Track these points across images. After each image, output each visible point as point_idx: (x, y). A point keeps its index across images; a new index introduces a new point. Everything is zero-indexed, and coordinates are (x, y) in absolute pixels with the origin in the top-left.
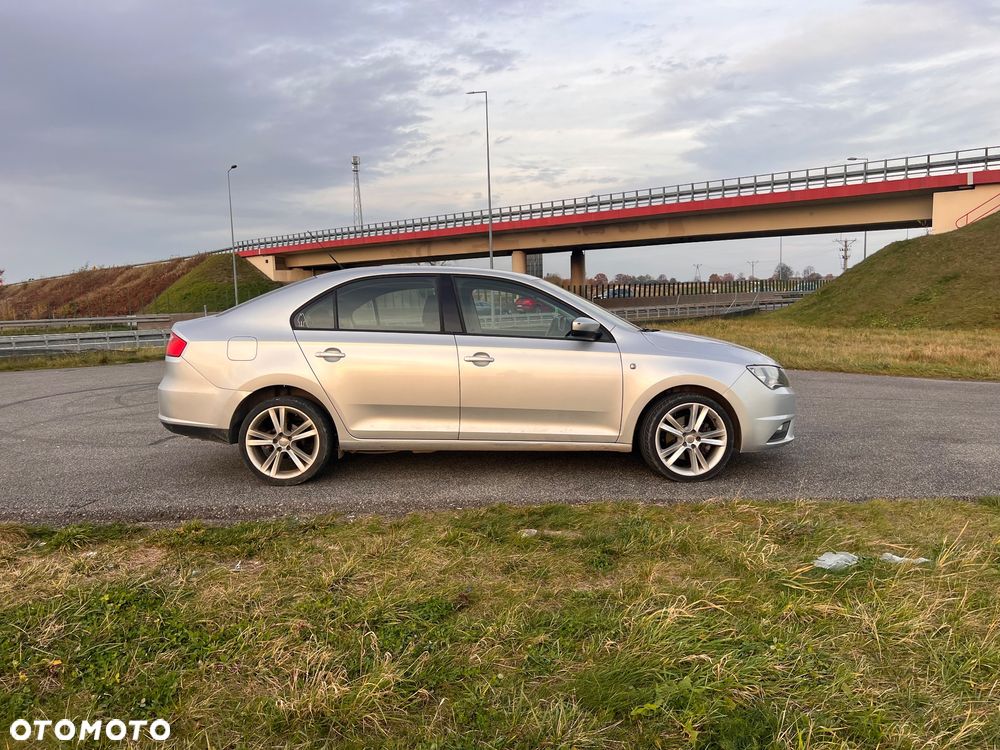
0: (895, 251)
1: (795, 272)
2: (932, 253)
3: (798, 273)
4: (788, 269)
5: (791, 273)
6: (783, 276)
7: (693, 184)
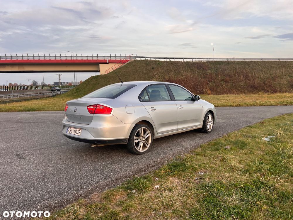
0: (94, 78)
1: (38, 83)
2: (104, 79)
3: (39, 83)
4: (36, 82)
5: (37, 83)
6: (35, 84)
7: (28, 54)
